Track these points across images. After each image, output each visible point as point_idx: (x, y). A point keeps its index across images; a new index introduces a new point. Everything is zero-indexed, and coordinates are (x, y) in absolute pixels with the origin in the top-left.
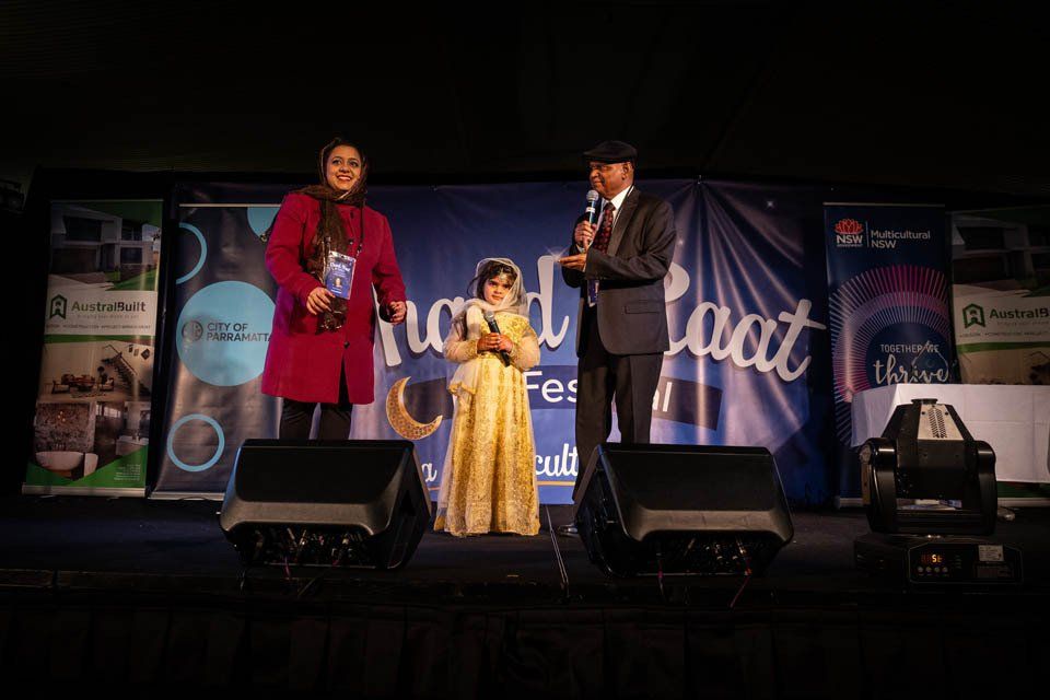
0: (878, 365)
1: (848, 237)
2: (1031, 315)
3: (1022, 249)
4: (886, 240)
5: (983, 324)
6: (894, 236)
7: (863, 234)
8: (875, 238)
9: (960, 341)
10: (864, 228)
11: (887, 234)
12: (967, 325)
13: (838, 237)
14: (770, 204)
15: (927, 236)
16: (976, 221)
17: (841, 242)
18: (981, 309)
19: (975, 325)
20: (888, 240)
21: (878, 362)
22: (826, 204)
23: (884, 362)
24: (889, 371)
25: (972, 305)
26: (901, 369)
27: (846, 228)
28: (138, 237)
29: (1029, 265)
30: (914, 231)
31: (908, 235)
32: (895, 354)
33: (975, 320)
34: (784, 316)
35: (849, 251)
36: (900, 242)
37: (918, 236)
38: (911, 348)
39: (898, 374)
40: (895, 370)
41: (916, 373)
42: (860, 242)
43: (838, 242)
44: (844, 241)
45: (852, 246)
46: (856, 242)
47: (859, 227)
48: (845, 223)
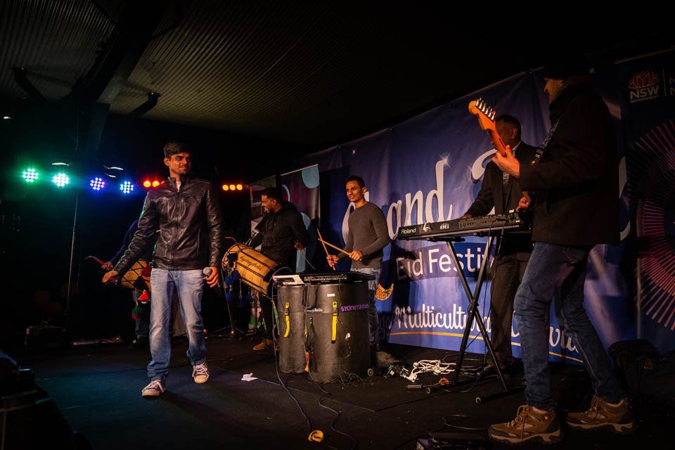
1: (642, 91)
7: (660, 83)
8: (673, 85)
13: (632, 93)
17: (634, 97)
22: (616, 63)
27: (640, 82)
42: (656, 92)
43: (632, 98)
44: (638, 96)
45: (647, 99)
46: (651, 94)
47: (655, 77)
48: (638, 77)
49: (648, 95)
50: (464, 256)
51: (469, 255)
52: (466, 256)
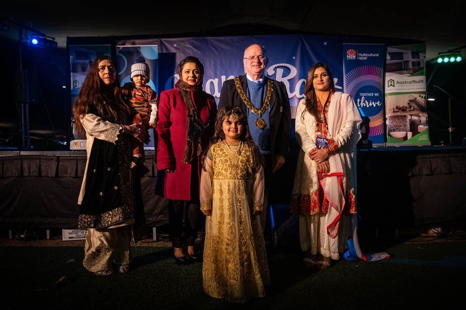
0: (358, 100)
1: (351, 56)
2: (410, 83)
3: (408, 60)
4: (364, 57)
5: (394, 86)
6: (366, 55)
7: (356, 55)
8: (360, 56)
9: (386, 92)
11: (364, 55)
12: (389, 87)
14: (325, 43)
15: (378, 55)
16: (395, 50)
18: (394, 81)
19: (391, 86)
22: (344, 44)
23: (361, 99)
24: (362, 102)
25: (391, 80)
26: (366, 101)
29: (411, 66)
30: (373, 53)
31: (371, 55)
32: (364, 96)
33: (391, 85)
35: (351, 61)
36: (368, 57)
37: (375, 55)
38: (369, 95)
39: (365, 103)
40: (364, 102)
41: (371, 103)
42: (355, 57)
43: (347, 57)
44: (349, 57)
45: (352, 59)
46: (353, 57)
47: (355, 52)
48: (350, 51)
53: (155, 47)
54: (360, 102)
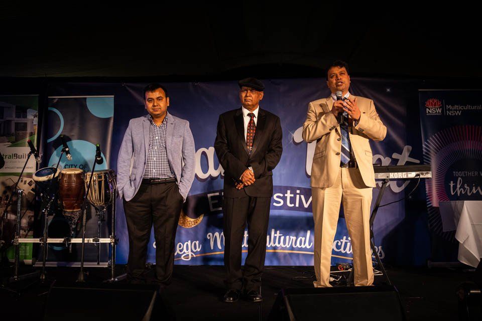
0: (452, 184)
1: (433, 109)
4: (455, 111)
6: (461, 108)
7: (442, 107)
8: (449, 110)
10: (442, 103)
11: (456, 107)
13: (427, 109)
14: (388, 90)
15: (480, 108)
17: (429, 112)
20: (456, 110)
21: (452, 182)
22: (420, 90)
23: (455, 182)
24: (458, 186)
26: (466, 186)
27: (432, 104)
28: (25, 116)
30: (473, 104)
31: (469, 107)
32: (461, 177)
34: (395, 156)
35: (434, 118)
36: (463, 112)
37: (474, 108)
38: (471, 174)
39: (464, 189)
40: (462, 186)
41: (474, 188)
42: (440, 112)
43: (427, 112)
44: (431, 112)
45: (436, 114)
46: (438, 112)
47: (440, 103)
48: (431, 101)
49: (436, 113)
50: (284, 195)
51: (289, 195)
52: (286, 195)
53: (110, 100)
54: (455, 187)
